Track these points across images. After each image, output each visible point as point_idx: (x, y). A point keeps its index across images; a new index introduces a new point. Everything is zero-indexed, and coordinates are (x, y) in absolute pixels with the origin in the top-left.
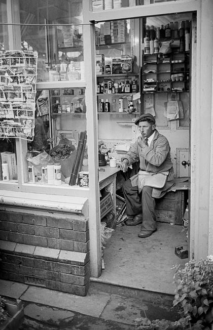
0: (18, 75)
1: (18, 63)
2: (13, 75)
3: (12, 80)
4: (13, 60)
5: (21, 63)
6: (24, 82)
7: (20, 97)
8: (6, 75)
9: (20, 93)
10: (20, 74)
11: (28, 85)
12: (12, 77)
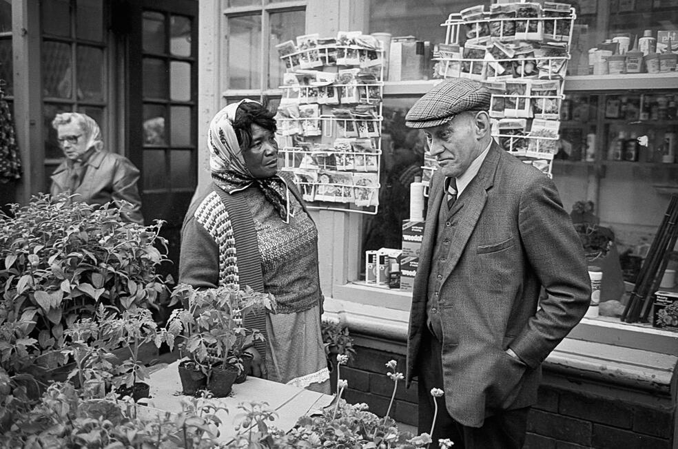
0: (521, 59)
1: (523, 31)
2: (506, 57)
3: (502, 70)
4: (510, 26)
5: (531, 30)
6: (532, 73)
7: (522, 107)
8: (489, 57)
9: (522, 100)
10: (527, 55)
11: (547, 82)
12: (502, 63)
